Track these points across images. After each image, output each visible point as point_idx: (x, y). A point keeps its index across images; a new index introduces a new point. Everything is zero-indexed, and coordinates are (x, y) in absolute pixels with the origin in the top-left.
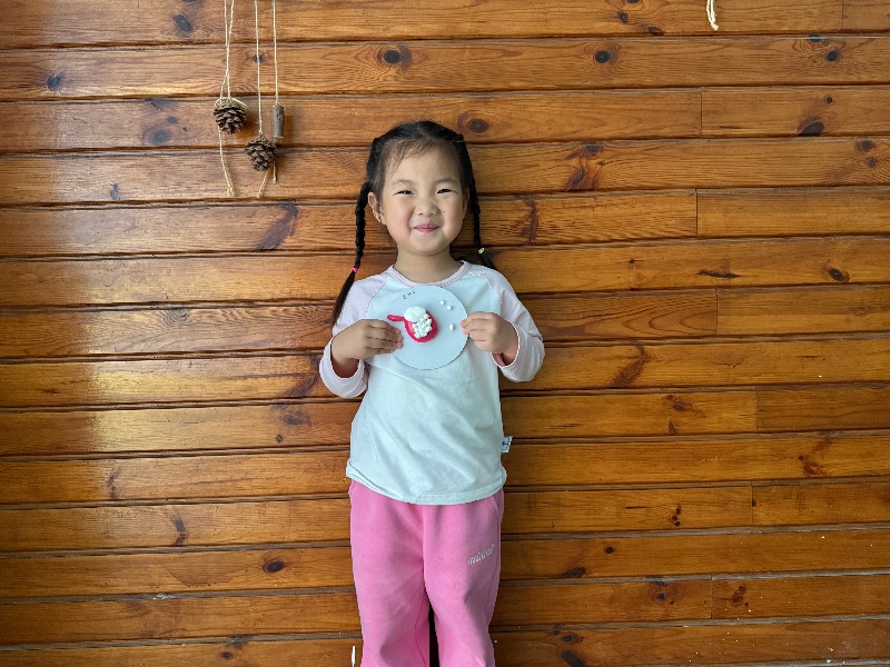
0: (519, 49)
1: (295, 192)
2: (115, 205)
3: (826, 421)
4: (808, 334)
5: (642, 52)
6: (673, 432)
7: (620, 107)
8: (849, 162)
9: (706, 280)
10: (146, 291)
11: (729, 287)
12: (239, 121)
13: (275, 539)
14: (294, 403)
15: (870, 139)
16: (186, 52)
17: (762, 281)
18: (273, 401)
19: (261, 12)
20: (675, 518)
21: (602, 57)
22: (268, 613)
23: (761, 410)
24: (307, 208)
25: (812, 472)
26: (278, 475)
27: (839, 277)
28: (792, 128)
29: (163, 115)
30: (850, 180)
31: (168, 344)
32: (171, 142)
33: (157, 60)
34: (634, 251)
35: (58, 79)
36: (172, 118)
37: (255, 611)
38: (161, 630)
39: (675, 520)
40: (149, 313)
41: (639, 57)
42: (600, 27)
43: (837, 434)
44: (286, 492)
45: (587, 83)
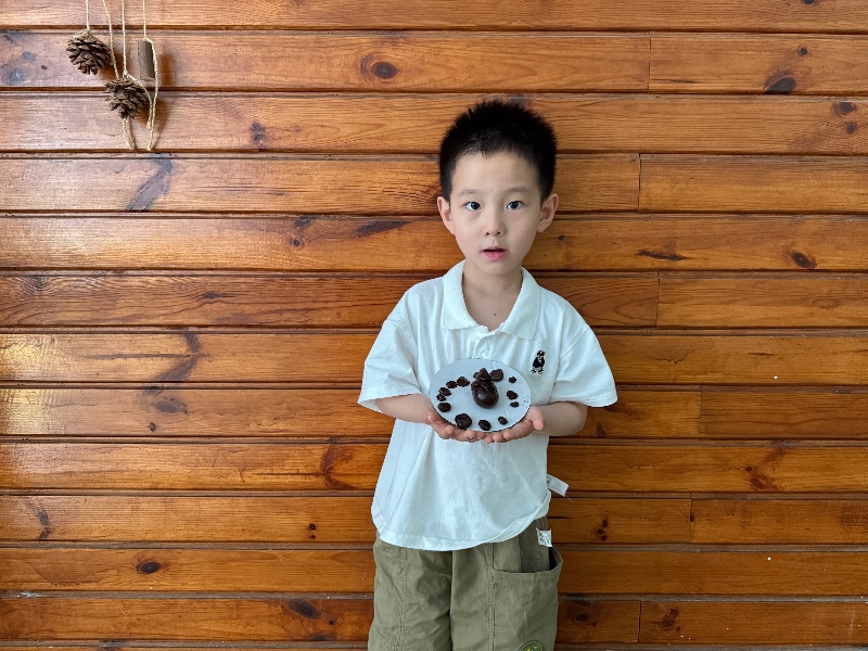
1: (169, 144)
3: (781, 428)
6: (602, 434)
7: (548, 52)
8: (823, 127)
9: (647, 262)
11: (675, 270)
13: (149, 537)
14: (168, 388)
15: (850, 100)
17: (713, 264)
18: (146, 384)
20: (600, 531)
22: (141, 617)
23: (705, 413)
25: (761, 486)
26: (152, 468)
27: (804, 264)
28: (758, 84)
29: (17, 51)
30: (824, 149)
31: (27, 316)
32: (27, 83)
34: (564, 225)
36: (28, 54)
37: (129, 615)
38: (26, 630)
43: (792, 445)
44: (160, 486)
45: (514, 24)
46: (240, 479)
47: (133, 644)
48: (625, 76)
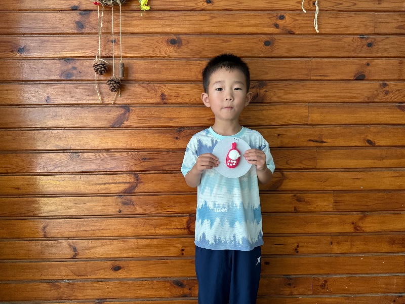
0: (230, 39)
1: (128, 101)
2: (48, 106)
3: (364, 207)
4: (357, 168)
5: (286, 41)
6: (296, 211)
7: (274, 66)
8: (376, 92)
9: (312, 144)
10: (61, 145)
11: (323, 147)
12: (104, 69)
13: (117, 256)
14: (127, 196)
15: (385, 82)
16: (81, 38)
17: (337, 144)
18: (117, 194)
19: (114, 20)
20: (296, 249)
21: (267, 43)
22: (113, 289)
23: (335, 202)
24: (133, 108)
25: (358, 230)
26: (119, 228)
27: (371, 143)
28: (351, 77)
29: (70, 66)
30: (377, 100)
31: (70, 168)
32: (74, 78)
33: (68, 41)
34: (280, 130)
35: (23, 48)
36: (75, 67)
37: (108, 288)
38: (66, 296)
39: (296, 250)
40: (62, 154)
41: (283, 45)
42: (266, 30)
43: (369, 213)
44: (122, 235)
45: (260, 55)
46: (154, 231)
47: (109, 300)
48: (302, 74)
